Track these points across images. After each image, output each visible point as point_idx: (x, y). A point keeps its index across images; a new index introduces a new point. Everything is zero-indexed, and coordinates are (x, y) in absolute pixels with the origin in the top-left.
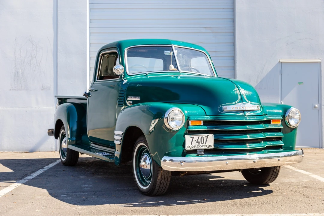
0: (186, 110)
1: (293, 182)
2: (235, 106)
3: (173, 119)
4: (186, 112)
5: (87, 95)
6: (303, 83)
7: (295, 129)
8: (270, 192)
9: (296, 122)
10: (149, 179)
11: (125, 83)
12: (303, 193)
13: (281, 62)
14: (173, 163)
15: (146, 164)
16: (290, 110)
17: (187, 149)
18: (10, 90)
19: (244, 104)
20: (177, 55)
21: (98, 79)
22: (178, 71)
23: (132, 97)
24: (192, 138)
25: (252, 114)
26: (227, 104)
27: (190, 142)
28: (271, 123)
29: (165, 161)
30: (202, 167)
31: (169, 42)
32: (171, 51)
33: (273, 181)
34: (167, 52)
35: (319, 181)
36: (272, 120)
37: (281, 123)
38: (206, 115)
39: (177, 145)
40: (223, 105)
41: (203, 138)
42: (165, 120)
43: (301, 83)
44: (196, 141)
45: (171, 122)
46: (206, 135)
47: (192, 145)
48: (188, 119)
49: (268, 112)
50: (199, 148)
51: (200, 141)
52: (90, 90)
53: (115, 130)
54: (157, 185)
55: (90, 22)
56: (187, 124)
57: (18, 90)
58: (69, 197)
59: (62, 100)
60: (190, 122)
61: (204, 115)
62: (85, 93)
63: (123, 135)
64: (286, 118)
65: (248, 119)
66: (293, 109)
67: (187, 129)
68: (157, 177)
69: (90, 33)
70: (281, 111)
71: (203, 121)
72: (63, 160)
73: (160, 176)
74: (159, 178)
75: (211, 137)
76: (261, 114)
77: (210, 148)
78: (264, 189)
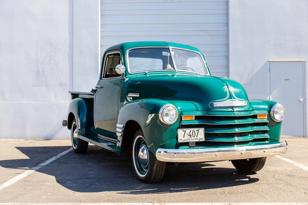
0: (179, 106)
1: (278, 170)
2: (224, 102)
3: (167, 115)
4: (179, 108)
5: (94, 91)
6: (289, 79)
7: (279, 123)
8: (257, 180)
9: (280, 117)
10: (146, 168)
11: (126, 81)
12: (287, 182)
13: (270, 61)
14: (167, 154)
15: (143, 154)
16: (275, 106)
17: (180, 141)
18: (33, 86)
19: (232, 100)
20: (174, 56)
21: (103, 78)
22: (174, 70)
23: (132, 94)
24: (184, 132)
25: (240, 109)
26: (217, 100)
27: (183, 135)
28: (258, 118)
29: (160, 152)
30: (194, 159)
31: (167, 44)
32: (168, 52)
33: (260, 170)
34: (164, 53)
35: (302, 170)
36: (259, 115)
37: (267, 118)
38: (198, 111)
39: (171, 138)
40: (213, 102)
41: (195, 131)
42: (160, 115)
43: (287, 80)
44: (188, 134)
45: (165, 117)
46: (197, 129)
47: (184, 138)
48: (180, 115)
49: (255, 108)
50: (191, 141)
51: (192, 135)
52: (97, 87)
53: (117, 123)
54: (153, 174)
55: (101, 27)
56: (180, 119)
57: (39, 86)
58: (74, 183)
59: (75, 96)
60: (183, 117)
61: (196, 111)
62: (93, 89)
63: (123, 128)
64: (271, 113)
65: (236, 114)
66: (278, 105)
67: (180, 123)
68: (153, 166)
69: (101, 37)
70: (267, 107)
71: (195, 116)
72: (75, 148)
73: (156, 165)
74: (155, 168)
75: (202, 131)
76: (248, 110)
77: (201, 140)
78: (251, 177)
